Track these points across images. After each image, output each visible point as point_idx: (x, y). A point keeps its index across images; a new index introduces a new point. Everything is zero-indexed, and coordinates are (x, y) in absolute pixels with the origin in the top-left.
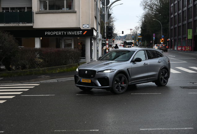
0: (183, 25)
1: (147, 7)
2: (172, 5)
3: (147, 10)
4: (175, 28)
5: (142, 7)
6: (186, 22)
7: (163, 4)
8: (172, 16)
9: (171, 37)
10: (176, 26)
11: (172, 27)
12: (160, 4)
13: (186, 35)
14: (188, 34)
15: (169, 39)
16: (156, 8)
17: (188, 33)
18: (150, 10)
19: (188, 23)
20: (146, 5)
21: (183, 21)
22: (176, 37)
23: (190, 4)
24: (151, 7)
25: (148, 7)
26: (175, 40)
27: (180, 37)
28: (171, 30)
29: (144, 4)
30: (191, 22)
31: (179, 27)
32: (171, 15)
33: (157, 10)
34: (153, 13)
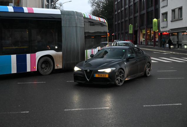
0: (125, 21)
1: (94, 5)
2: (116, 3)
3: (95, 7)
4: (118, 24)
5: (90, 5)
6: (127, 19)
7: (109, 1)
8: (116, 13)
9: (115, 31)
10: (120, 22)
11: (116, 23)
12: (106, 2)
13: (128, 30)
14: (129, 29)
15: (114, 34)
16: (103, 5)
17: (129, 28)
18: (97, 7)
19: (130, 19)
20: (93, 2)
21: (125, 18)
22: (120, 32)
23: (131, 3)
24: (98, 5)
25: (96, 5)
26: (119, 34)
27: (123, 31)
28: (116, 25)
29: (92, 2)
30: (132, 18)
31: (122, 23)
32: (115, 12)
33: (104, 7)
34: (99, 10)
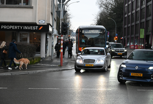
0: (136, 25)
1: (102, 6)
2: (126, 5)
3: (103, 8)
4: (128, 27)
5: (98, 6)
6: (138, 22)
7: (118, 3)
8: (126, 16)
9: (124, 35)
10: (130, 25)
11: (126, 26)
12: (115, 4)
13: (139, 34)
14: (141, 34)
15: (123, 38)
16: (111, 7)
17: (141, 32)
18: (105, 9)
19: (141, 23)
20: (102, 4)
21: (136, 21)
22: (129, 36)
23: (143, 5)
24: (106, 6)
25: (104, 6)
26: (128, 39)
27: (133, 36)
28: (125, 28)
29: (100, 3)
30: (144, 22)
31: (132, 26)
32: (125, 14)
33: (112, 9)
34: (108, 12)
